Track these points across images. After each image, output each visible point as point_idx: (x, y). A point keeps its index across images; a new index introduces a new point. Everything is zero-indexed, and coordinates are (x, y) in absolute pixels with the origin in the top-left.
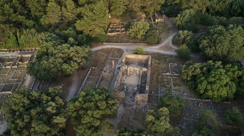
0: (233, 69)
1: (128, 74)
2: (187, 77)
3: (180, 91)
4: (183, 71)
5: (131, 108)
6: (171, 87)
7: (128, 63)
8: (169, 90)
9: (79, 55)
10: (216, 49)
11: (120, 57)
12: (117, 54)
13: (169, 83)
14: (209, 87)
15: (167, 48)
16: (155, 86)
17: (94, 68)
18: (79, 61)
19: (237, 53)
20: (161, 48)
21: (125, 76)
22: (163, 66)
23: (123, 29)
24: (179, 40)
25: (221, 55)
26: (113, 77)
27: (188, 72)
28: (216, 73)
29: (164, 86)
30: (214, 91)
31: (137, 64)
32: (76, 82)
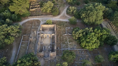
0: (98, 32)
1: (44, 38)
2: (76, 38)
3: (72, 45)
4: (73, 35)
5: (48, 60)
6: (68, 43)
7: (44, 30)
8: (67, 45)
9: (14, 31)
10: (89, 19)
11: (39, 26)
12: (37, 24)
13: (66, 40)
14: (87, 44)
15: (64, 17)
16: (59, 44)
17: (24, 35)
18: (14, 35)
19: (99, 21)
20: (61, 18)
21: (43, 39)
22: (63, 29)
23: (39, 6)
24: (70, 12)
25: (92, 22)
26: (36, 40)
27: (76, 35)
28: (90, 36)
29: (64, 43)
30: (89, 46)
31: (49, 29)
32: (15, 46)
